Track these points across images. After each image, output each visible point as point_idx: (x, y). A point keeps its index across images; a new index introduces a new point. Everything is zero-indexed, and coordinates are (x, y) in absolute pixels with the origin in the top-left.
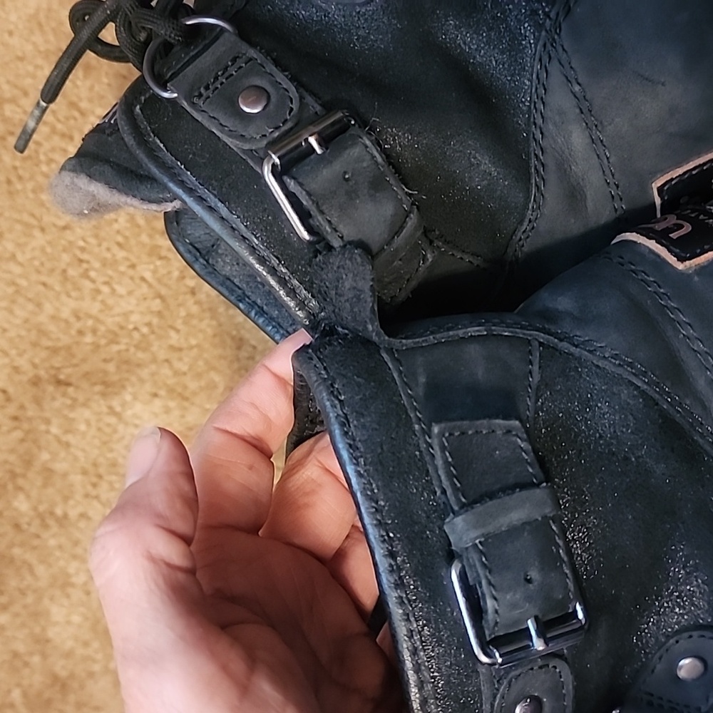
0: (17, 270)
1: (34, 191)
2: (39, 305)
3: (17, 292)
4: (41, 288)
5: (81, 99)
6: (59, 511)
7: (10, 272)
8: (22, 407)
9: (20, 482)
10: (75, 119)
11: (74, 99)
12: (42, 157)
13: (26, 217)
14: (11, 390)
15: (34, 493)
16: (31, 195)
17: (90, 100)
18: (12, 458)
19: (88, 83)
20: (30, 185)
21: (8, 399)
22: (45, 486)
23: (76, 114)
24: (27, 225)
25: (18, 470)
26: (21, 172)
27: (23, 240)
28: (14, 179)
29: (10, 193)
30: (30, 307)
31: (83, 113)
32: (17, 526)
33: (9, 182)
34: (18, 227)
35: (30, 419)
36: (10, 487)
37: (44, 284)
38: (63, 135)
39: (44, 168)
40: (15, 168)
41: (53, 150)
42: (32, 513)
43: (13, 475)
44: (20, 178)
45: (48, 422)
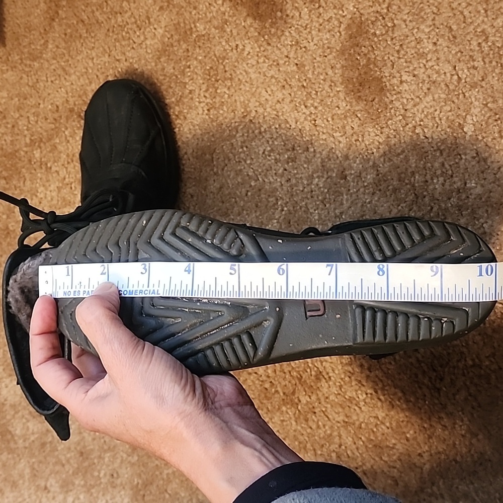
0: (91, 65)
1: (115, 40)
2: (91, 83)
3: (86, 73)
4: (95, 77)
5: (152, 17)
6: (49, 165)
7: (88, 63)
8: (61, 117)
9: (42, 145)
10: (146, 23)
11: (150, 16)
12: (126, 29)
13: (106, 47)
14: (60, 108)
15: (44, 152)
16: (113, 41)
17: (155, 20)
18: (45, 134)
19: (158, 13)
20: (115, 36)
21: (57, 111)
22: (50, 152)
23: (147, 21)
24: (105, 50)
25: (44, 140)
26: (115, 29)
27: (100, 55)
28: (111, 30)
29: (106, 34)
30: (87, 81)
31: (149, 23)
32: (30, 161)
33: (108, 30)
34: (101, 49)
35: (60, 123)
36: (37, 144)
37: (97, 76)
38: (138, 26)
39: (124, 34)
40: (114, 27)
41: (131, 29)
42: (39, 159)
43: (41, 140)
44: (113, 31)
45: (67, 129)
